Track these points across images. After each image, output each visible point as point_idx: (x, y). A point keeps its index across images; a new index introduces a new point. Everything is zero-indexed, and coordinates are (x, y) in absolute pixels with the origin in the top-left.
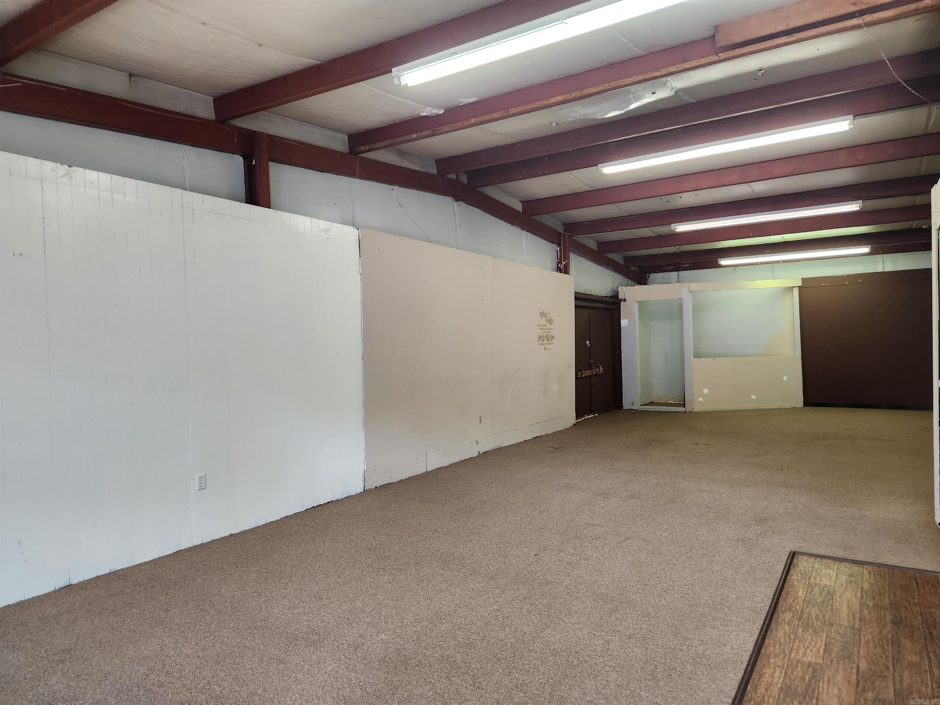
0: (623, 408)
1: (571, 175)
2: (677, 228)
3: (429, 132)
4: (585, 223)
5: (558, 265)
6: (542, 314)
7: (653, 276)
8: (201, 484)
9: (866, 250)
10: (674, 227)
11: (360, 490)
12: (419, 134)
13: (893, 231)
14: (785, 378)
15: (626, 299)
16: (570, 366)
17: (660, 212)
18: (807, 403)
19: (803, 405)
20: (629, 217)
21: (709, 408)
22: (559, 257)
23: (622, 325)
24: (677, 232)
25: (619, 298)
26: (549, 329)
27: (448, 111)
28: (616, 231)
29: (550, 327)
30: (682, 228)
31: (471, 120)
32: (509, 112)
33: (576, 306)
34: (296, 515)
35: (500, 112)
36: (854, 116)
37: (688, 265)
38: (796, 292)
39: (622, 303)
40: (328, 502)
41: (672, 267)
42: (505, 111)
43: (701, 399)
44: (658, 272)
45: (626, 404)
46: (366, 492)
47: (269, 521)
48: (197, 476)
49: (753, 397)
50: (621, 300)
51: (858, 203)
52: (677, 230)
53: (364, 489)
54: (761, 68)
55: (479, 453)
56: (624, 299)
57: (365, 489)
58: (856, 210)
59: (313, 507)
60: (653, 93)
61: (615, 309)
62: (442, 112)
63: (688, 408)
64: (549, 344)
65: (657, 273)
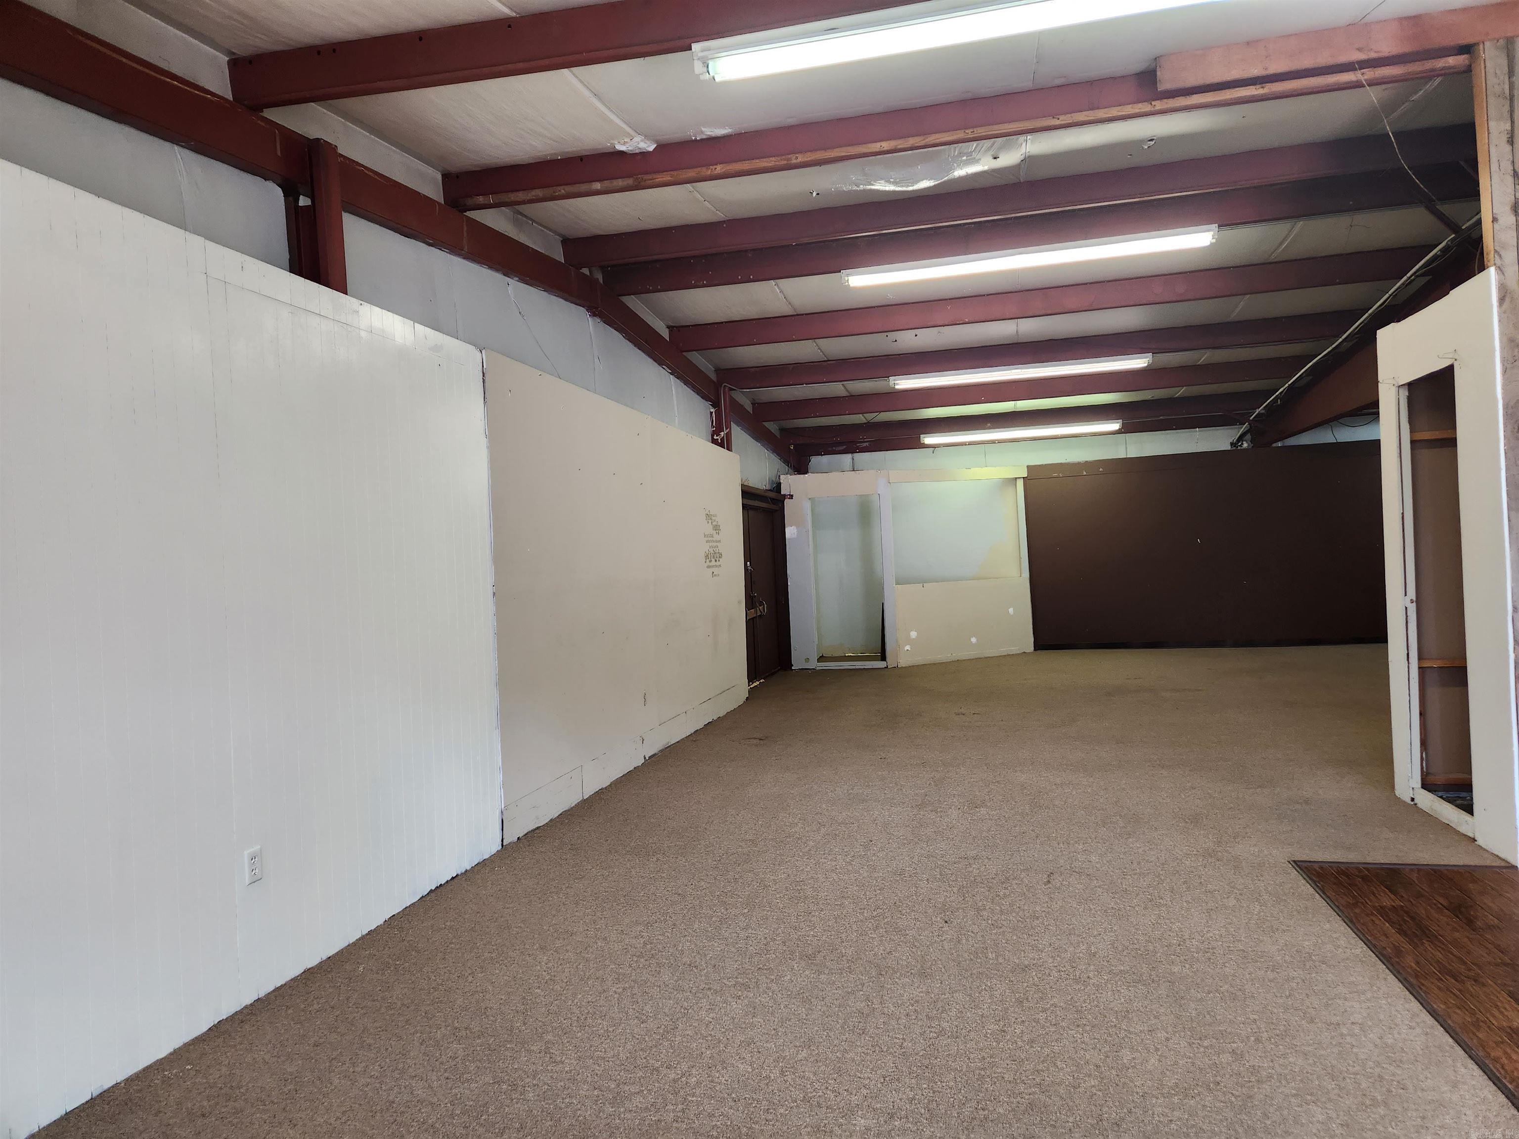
0: (793, 668)
1: (776, 287)
2: (898, 384)
3: (630, 181)
4: (753, 370)
5: (713, 436)
6: (709, 516)
7: (815, 460)
8: (254, 872)
9: (1115, 426)
10: (893, 382)
11: (496, 847)
12: (607, 184)
13: (1153, 400)
14: (1011, 610)
15: (792, 496)
16: (739, 602)
17: (871, 358)
18: (1041, 644)
19: (1033, 649)
20: (825, 364)
21: (918, 660)
22: (714, 424)
23: (788, 535)
24: (898, 389)
25: (782, 493)
26: (717, 542)
27: (663, 148)
28: (803, 384)
29: (716, 537)
30: (904, 383)
31: (715, 167)
32: (790, 159)
33: (744, 507)
34: (408, 912)
35: (773, 159)
36: (1219, 226)
37: (867, 444)
38: (1020, 484)
39: (787, 501)
40: (453, 878)
41: (845, 447)
42: (784, 157)
43: (908, 647)
44: (824, 455)
45: (797, 662)
46: (506, 850)
47: (365, 932)
48: (246, 853)
49: (974, 640)
50: (785, 496)
51: (1146, 357)
52: (897, 387)
53: (502, 845)
54: (1154, 136)
55: (645, 758)
56: (789, 495)
57: (504, 844)
58: (1143, 368)
59: (431, 891)
60: (995, 158)
61: (777, 510)
62: (651, 148)
63: (891, 661)
64: (716, 566)
65: (822, 455)
